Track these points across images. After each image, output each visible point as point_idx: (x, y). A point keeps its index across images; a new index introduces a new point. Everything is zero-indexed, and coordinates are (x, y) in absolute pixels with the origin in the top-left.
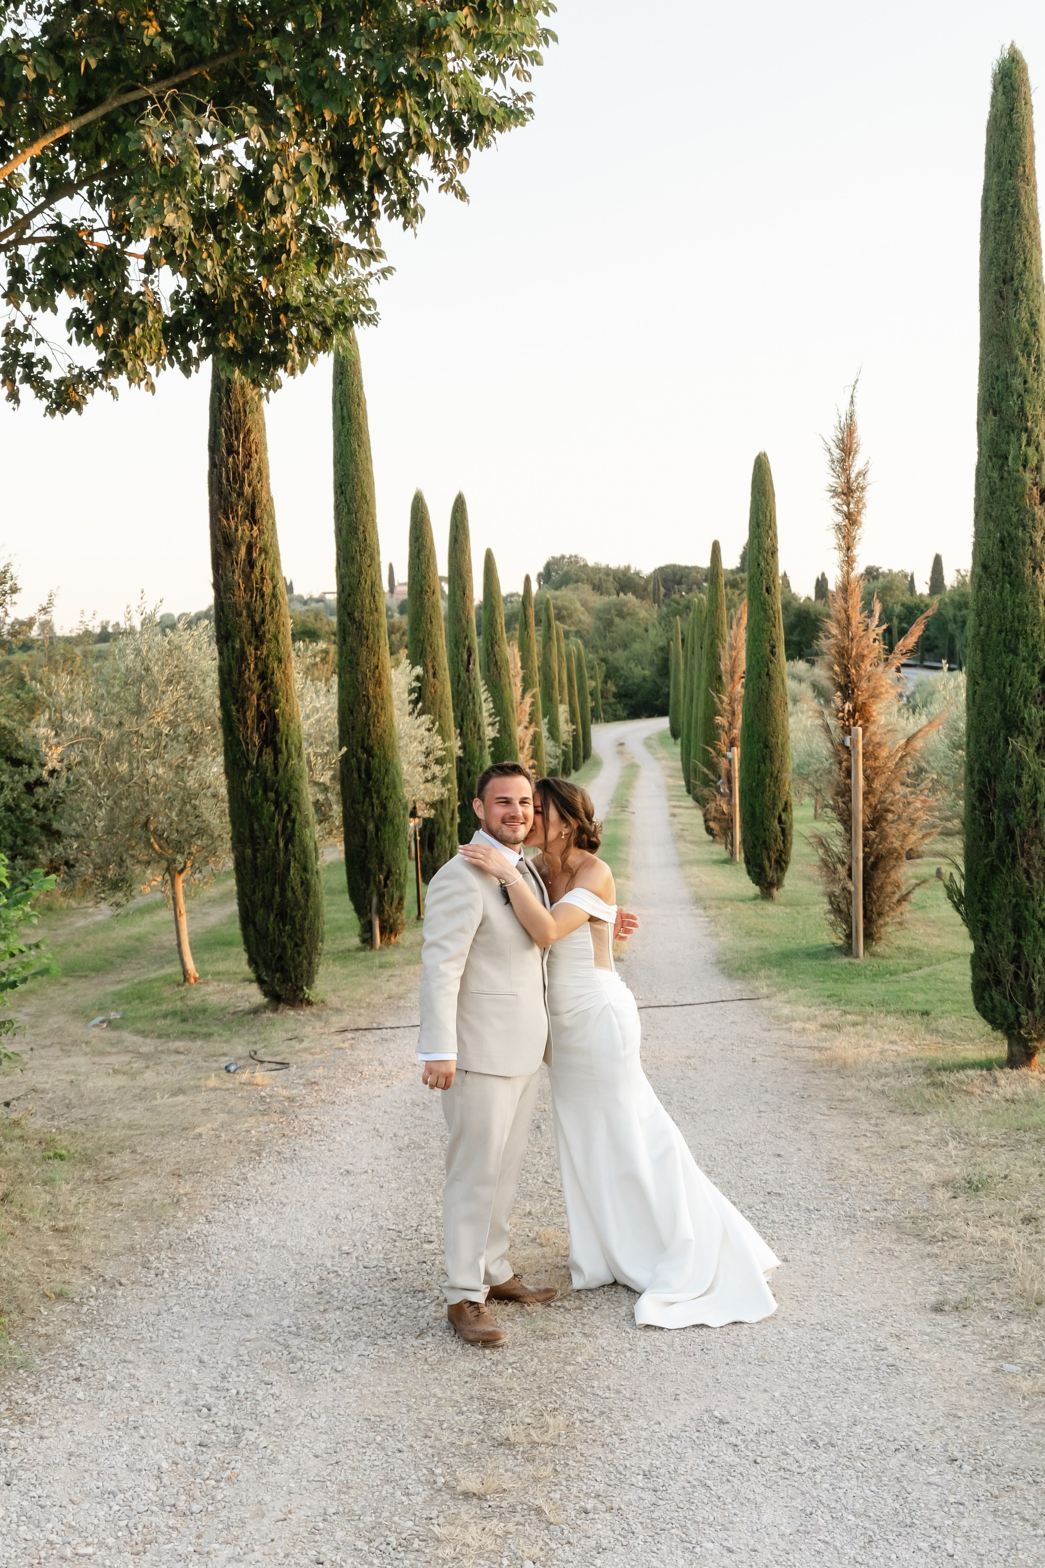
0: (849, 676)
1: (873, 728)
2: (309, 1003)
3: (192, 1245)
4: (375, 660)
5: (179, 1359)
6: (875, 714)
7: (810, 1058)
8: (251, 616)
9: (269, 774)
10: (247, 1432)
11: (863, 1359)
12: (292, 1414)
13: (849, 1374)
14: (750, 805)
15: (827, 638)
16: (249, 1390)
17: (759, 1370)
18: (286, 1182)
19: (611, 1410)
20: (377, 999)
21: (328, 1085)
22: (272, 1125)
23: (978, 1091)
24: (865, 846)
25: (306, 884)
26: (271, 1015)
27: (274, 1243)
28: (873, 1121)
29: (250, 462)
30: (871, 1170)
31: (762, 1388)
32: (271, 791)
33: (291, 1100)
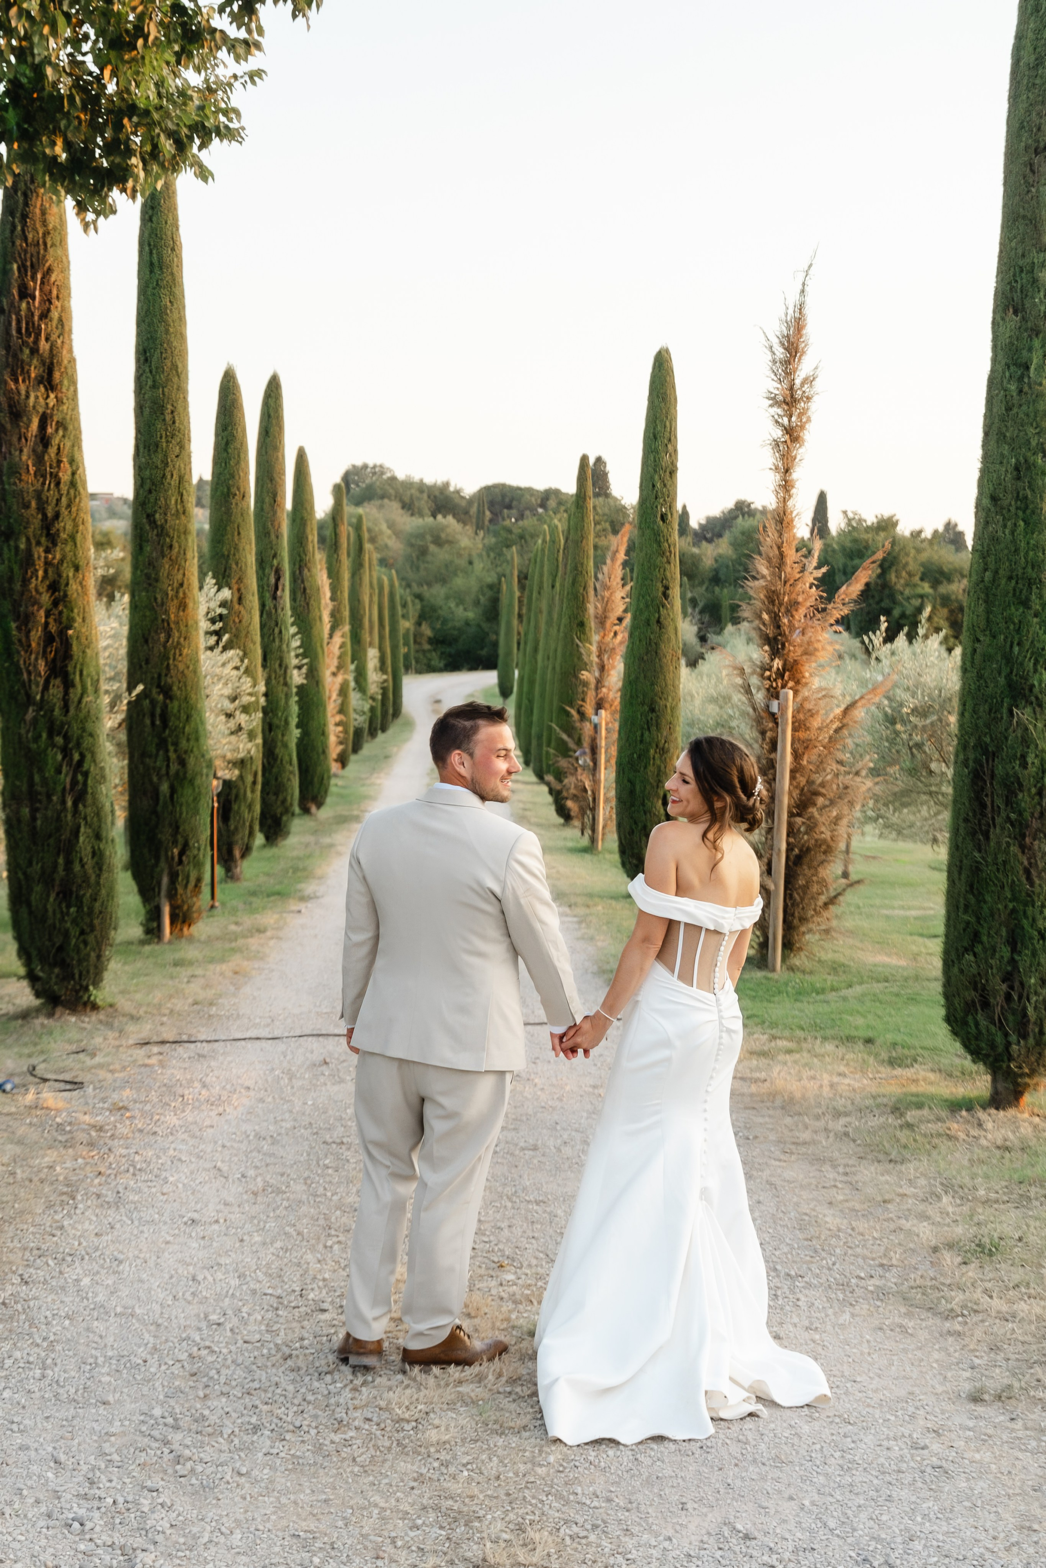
0: (779, 627)
1: (805, 692)
2: (95, 1007)
3: (10, 1312)
4: (180, 576)
5: (26, 1458)
6: (807, 675)
7: (745, 1090)
8: (41, 509)
9: (57, 712)
10: (141, 1555)
11: (902, 1459)
12: (195, 1530)
13: (888, 1478)
14: (629, 781)
15: (754, 578)
16: (130, 1498)
17: (777, 1473)
18: (116, 1233)
19: (604, 1522)
20: (179, 1004)
21: (141, 1110)
22: (80, 1161)
23: (962, 1135)
24: (788, 835)
25: (98, 855)
26: (46, 1022)
27: (119, 1310)
28: (841, 1170)
29: (49, 310)
30: (853, 1229)
31: (786, 1496)
32: (59, 734)
33: (101, 1129)
